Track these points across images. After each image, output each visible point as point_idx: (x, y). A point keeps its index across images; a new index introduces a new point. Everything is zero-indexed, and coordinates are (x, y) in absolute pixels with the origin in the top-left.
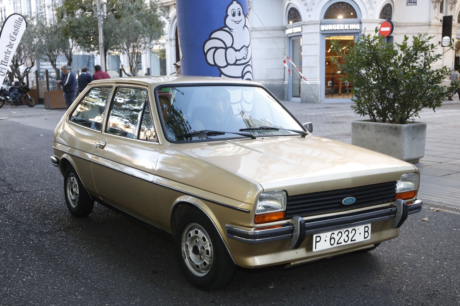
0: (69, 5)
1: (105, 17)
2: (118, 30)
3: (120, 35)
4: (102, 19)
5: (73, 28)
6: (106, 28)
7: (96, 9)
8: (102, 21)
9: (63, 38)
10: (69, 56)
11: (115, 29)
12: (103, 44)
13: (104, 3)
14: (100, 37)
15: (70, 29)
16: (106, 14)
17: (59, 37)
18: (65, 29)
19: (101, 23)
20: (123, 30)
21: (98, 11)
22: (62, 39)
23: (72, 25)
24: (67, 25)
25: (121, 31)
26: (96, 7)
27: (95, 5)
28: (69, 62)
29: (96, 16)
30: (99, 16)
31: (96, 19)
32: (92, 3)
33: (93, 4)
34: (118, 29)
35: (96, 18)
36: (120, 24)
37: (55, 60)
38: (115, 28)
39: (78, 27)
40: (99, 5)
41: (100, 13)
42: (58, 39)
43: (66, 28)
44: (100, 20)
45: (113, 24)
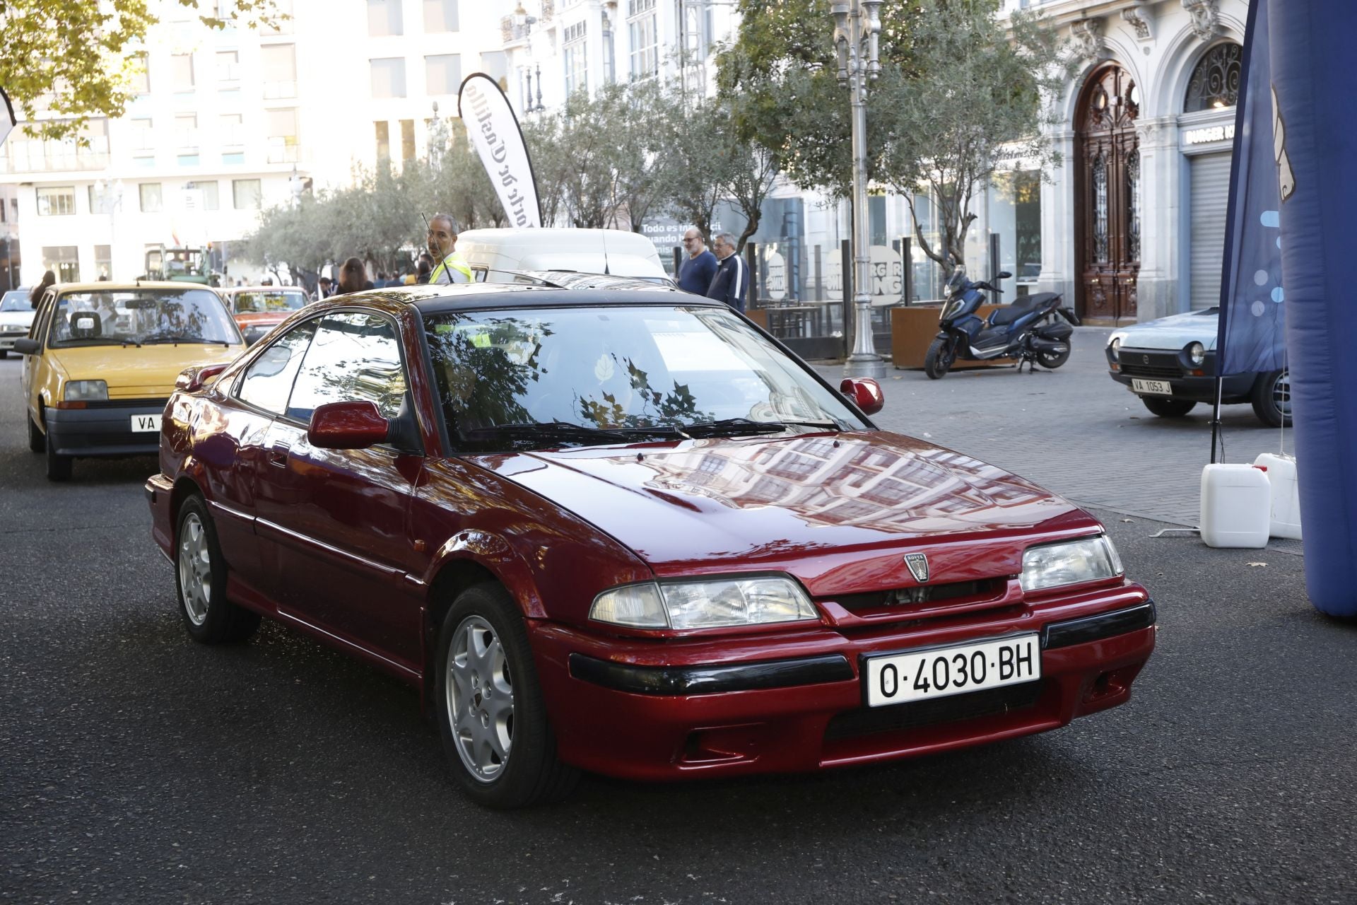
0: (756, 43)
1: (875, 76)
2: (916, 115)
3: (924, 128)
4: (863, 84)
5: (768, 114)
6: (874, 111)
7: (847, 52)
8: (863, 87)
9: (738, 146)
10: (751, 203)
11: (907, 112)
12: (865, 160)
13: (874, 31)
14: (857, 139)
15: (760, 120)
16: (876, 67)
17: (726, 146)
18: (745, 121)
19: (861, 94)
20: (934, 113)
21: (853, 57)
22: (735, 151)
23: (765, 105)
24: (750, 109)
25: (927, 117)
26: (845, 46)
27: (843, 39)
28: (751, 222)
29: (844, 74)
30: (855, 72)
31: (844, 84)
32: (831, 33)
33: (836, 35)
34: (915, 110)
35: (843, 80)
36: (920, 95)
37: (709, 215)
38: (908, 107)
39: (788, 111)
40: (854, 38)
41: (860, 63)
42: (724, 151)
43: (746, 115)
44: (857, 87)
45: (897, 96)
